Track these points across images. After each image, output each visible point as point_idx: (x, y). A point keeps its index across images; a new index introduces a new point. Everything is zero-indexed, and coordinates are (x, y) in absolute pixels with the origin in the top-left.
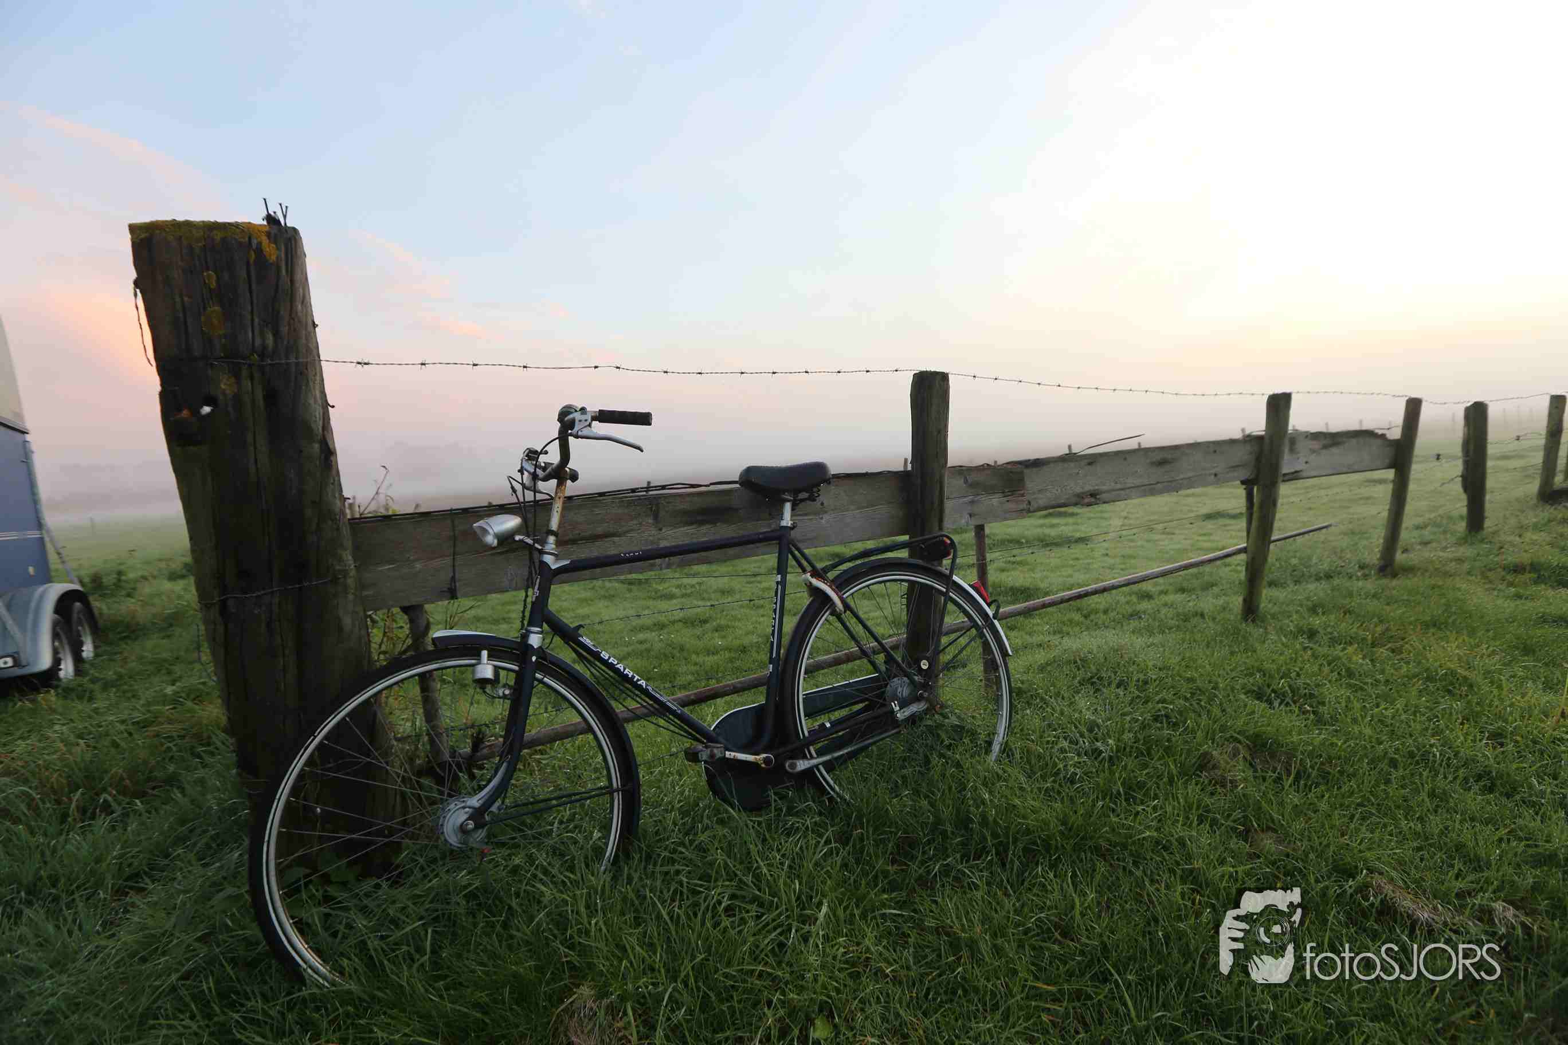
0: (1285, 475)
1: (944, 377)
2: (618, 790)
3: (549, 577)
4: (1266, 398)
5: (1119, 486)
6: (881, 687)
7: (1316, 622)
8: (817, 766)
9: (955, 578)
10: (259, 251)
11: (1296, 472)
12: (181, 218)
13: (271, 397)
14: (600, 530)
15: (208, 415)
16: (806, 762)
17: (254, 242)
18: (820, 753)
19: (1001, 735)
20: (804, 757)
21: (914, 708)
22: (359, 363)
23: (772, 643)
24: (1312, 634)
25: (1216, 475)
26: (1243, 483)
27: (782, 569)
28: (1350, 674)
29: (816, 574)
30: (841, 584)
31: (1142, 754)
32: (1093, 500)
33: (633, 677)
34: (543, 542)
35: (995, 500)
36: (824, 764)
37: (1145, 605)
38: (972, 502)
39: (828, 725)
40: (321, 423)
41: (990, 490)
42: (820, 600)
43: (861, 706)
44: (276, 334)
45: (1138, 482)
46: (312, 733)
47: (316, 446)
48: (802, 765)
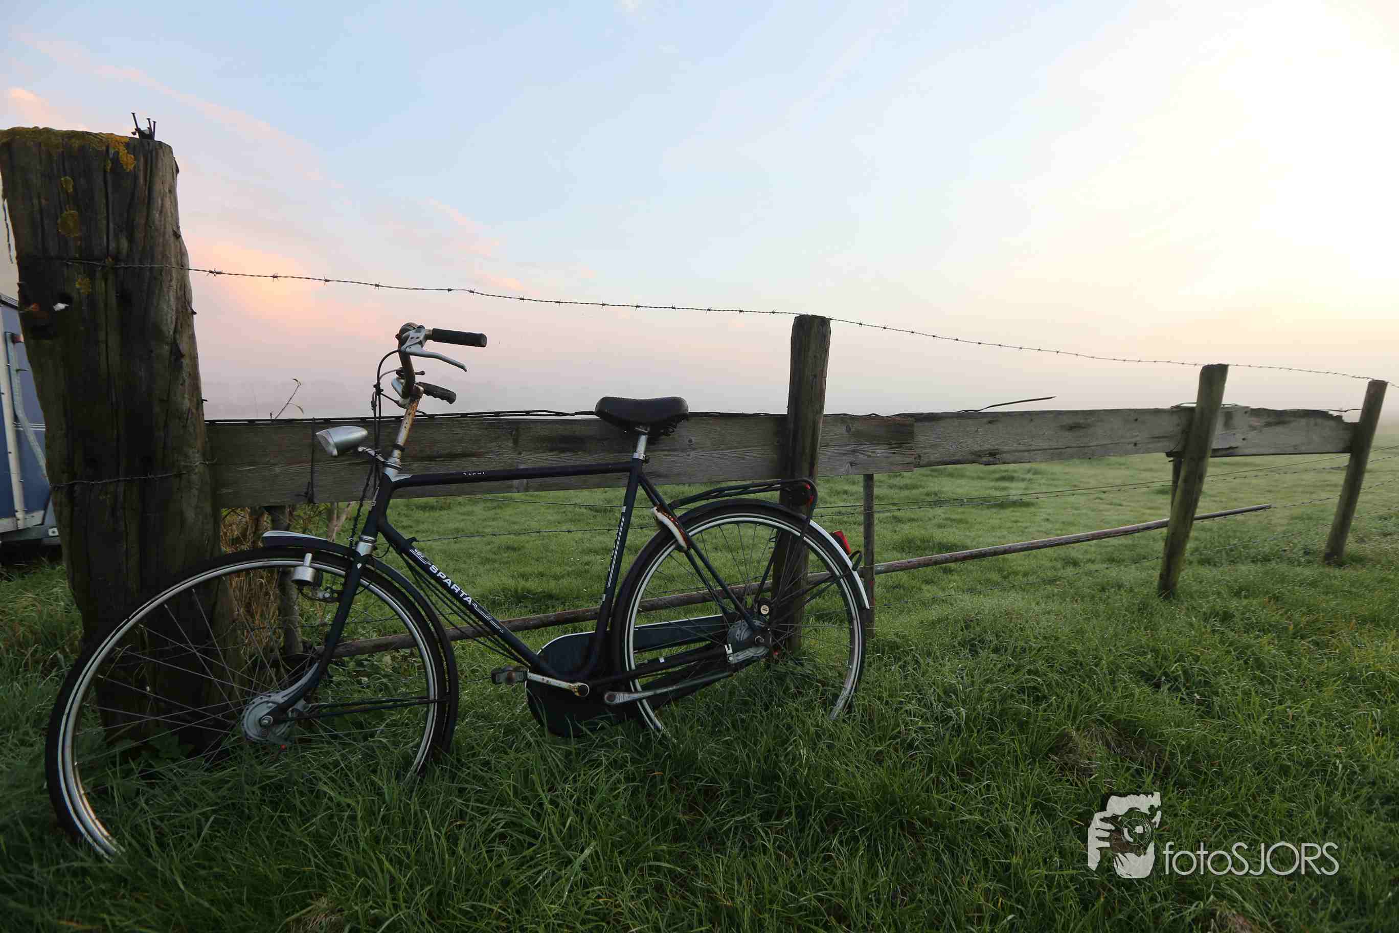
0: (1215, 450)
1: (824, 322)
2: (433, 702)
3: (388, 490)
4: (1200, 368)
5: (1022, 447)
6: (724, 627)
7: (1234, 604)
8: (640, 700)
9: (812, 523)
10: (116, 160)
11: (1231, 448)
13: (124, 298)
14: (459, 449)
15: (62, 311)
16: (626, 695)
17: (112, 151)
18: (645, 688)
20: (629, 690)
21: (750, 653)
22: (211, 272)
23: (609, 572)
24: (1226, 617)
25: (1135, 444)
26: (1169, 454)
27: (629, 502)
29: (662, 508)
30: (685, 523)
32: (991, 459)
33: (460, 592)
35: (880, 451)
36: (648, 698)
38: (854, 451)
39: (662, 660)
40: (173, 326)
41: (874, 440)
42: (665, 537)
44: (131, 239)
45: (1045, 445)
47: (167, 348)
48: (622, 698)
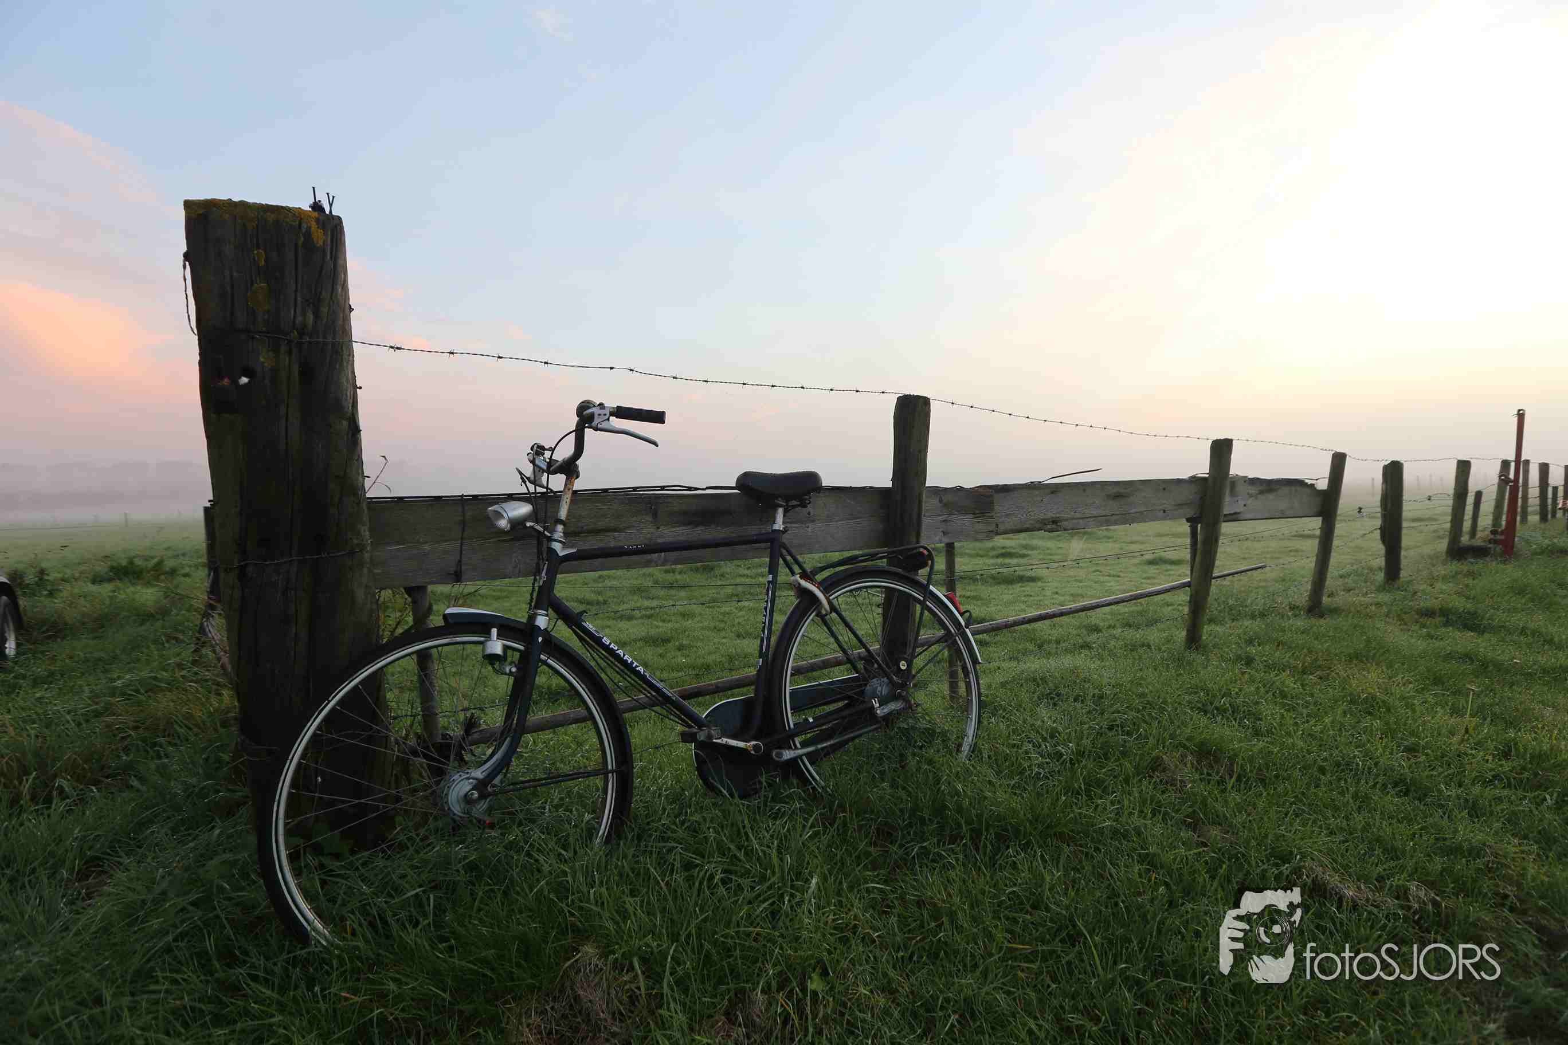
0: (1225, 515)
1: (925, 402)
2: (612, 772)
3: (556, 564)
4: (1210, 443)
5: (1078, 515)
6: (860, 686)
7: (1253, 650)
8: (800, 757)
9: (931, 588)
10: (308, 234)
11: (1235, 513)
12: (236, 199)
13: (307, 373)
14: (601, 524)
15: (246, 385)
16: (792, 752)
17: (304, 226)
18: (804, 744)
19: (971, 738)
20: (790, 748)
21: (893, 706)
22: (392, 347)
23: (762, 639)
24: (1249, 661)
25: (1164, 511)
26: (1188, 520)
27: (773, 570)
28: (1283, 695)
29: (805, 576)
30: (828, 586)
31: (1100, 758)
32: (1054, 526)
33: (632, 663)
34: (553, 531)
35: (967, 520)
36: (808, 755)
37: (1094, 637)
38: (945, 521)
39: (811, 720)
40: (351, 401)
41: (963, 510)
42: (807, 602)
43: (840, 704)
44: (317, 315)
45: (1095, 512)
46: (326, 697)
47: (345, 423)
48: (788, 755)
